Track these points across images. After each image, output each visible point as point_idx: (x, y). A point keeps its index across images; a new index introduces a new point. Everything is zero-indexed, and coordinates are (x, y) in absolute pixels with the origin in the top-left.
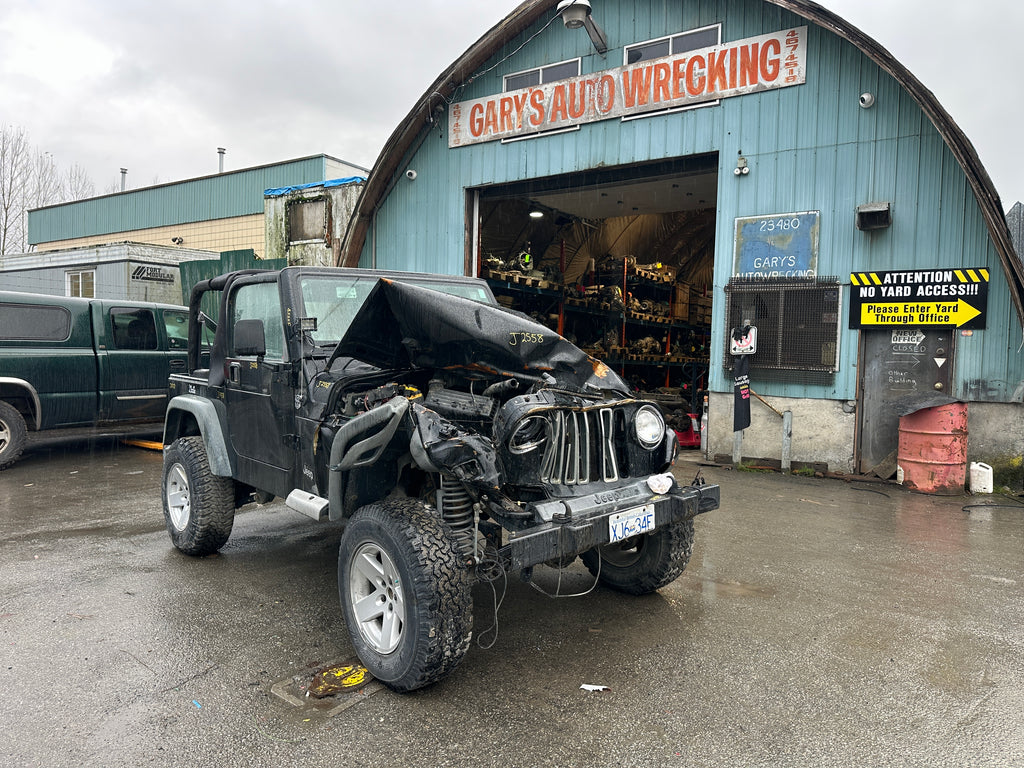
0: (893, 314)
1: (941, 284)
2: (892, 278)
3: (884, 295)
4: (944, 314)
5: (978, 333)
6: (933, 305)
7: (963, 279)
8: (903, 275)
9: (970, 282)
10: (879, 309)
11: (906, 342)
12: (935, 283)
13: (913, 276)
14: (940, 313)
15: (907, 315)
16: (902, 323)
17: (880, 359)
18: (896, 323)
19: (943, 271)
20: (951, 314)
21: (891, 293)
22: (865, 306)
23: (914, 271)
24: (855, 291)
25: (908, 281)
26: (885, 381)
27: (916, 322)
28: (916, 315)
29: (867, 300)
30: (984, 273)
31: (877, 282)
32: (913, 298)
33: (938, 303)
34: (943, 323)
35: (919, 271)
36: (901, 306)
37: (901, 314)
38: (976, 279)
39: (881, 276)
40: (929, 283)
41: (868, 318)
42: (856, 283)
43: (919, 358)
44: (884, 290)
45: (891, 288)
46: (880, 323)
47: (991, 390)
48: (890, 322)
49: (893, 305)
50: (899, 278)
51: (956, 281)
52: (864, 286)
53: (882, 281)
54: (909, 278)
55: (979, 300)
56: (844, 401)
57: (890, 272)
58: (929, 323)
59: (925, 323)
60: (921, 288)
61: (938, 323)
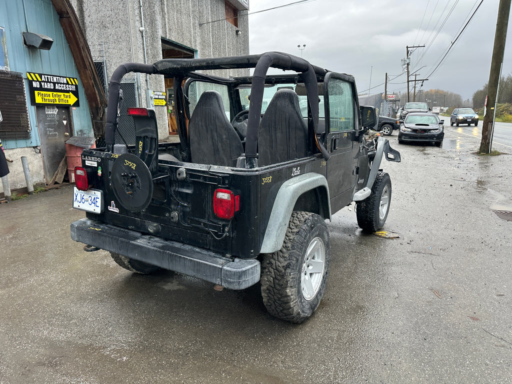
0: (48, 98)
1: (64, 84)
2: (45, 77)
3: (43, 87)
4: (67, 99)
5: (77, 108)
6: (62, 94)
7: (70, 83)
8: (49, 77)
9: (72, 84)
10: (42, 94)
11: (52, 113)
12: (61, 83)
13: (53, 78)
14: (65, 99)
15: (54, 98)
16: (52, 103)
17: (42, 122)
18: (50, 103)
19: (63, 77)
20: (68, 99)
21: (46, 87)
22: (36, 92)
23: (53, 76)
24: (30, 83)
25: (52, 81)
26: (46, 134)
27: (58, 103)
28: (57, 99)
29: (37, 89)
30: (75, 80)
31: (40, 80)
32: (54, 90)
33: (64, 93)
34: (67, 103)
35: (55, 76)
36: (51, 93)
37: (51, 98)
38: (74, 84)
39: (40, 75)
40: (59, 83)
41: (39, 100)
42: (30, 79)
43: (58, 121)
44: (43, 84)
45: (46, 83)
46: (44, 102)
47: (85, 134)
48: (48, 102)
49: (48, 93)
50: (48, 78)
51: (68, 83)
52: (34, 81)
53: (41, 79)
54: (52, 79)
55: (76, 93)
56: (35, 147)
57: (44, 75)
58: (62, 103)
59: (60, 103)
60: (57, 85)
61: (65, 103)
